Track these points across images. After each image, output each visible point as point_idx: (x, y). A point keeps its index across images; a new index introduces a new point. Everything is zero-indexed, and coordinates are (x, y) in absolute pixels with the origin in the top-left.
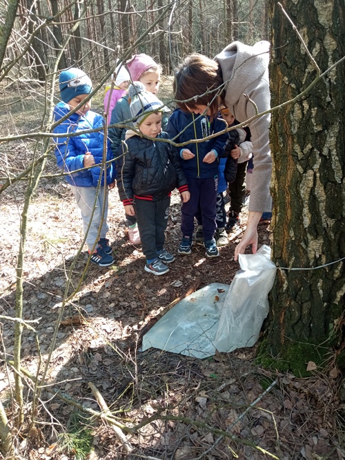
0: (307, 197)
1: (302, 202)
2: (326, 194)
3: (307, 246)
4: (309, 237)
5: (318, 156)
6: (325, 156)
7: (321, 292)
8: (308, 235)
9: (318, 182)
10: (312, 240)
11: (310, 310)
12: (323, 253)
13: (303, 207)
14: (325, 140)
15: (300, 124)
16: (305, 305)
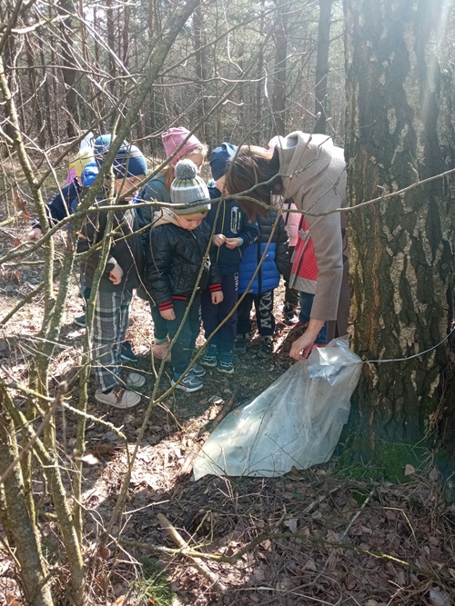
0: (398, 282)
1: (393, 287)
2: (417, 277)
3: (399, 335)
4: (401, 324)
5: (408, 238)
6: (416, 238)
7: (414, 384)
8: (400, 322)
9: (409, 265)
10: (404, 327)
11: (403, 406)
12: (416, 341)
13: (394, 292)
14: (415, 222)
15: (389, 204)
16: (398, 401)
